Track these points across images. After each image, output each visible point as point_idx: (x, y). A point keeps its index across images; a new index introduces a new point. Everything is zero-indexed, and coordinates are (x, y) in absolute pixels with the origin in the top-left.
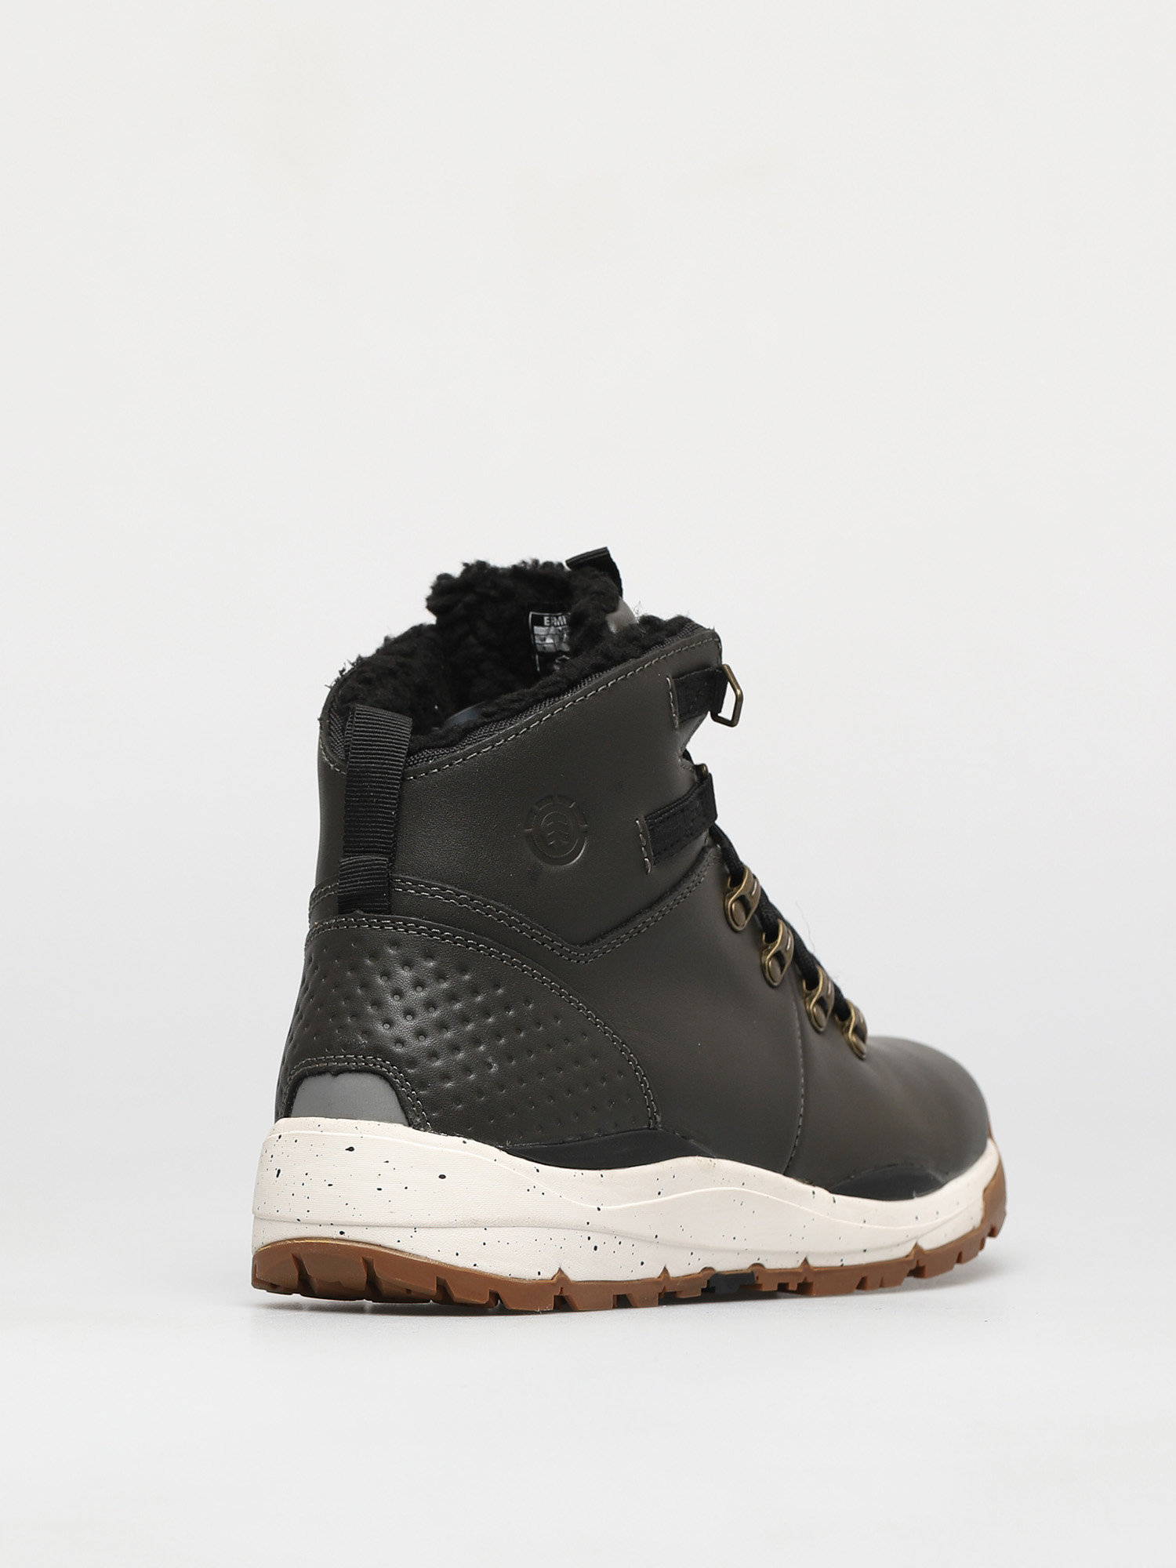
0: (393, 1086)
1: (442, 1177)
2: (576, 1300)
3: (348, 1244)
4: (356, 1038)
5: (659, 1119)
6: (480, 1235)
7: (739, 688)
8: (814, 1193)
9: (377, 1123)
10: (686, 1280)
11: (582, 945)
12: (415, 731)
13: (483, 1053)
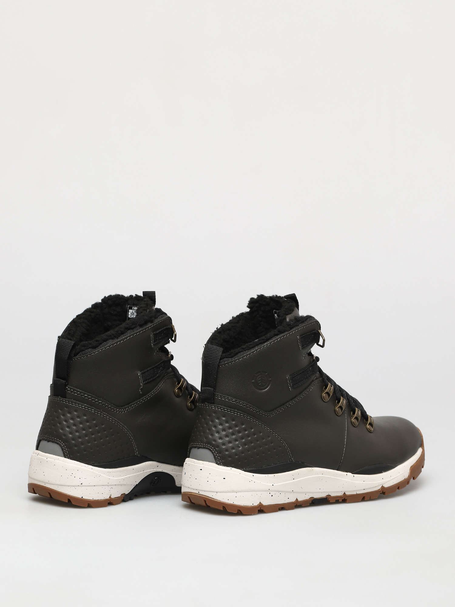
0: (212, 453)
1: (224, 478)
2: (265, 510)
3: (200, 495)
4: (204, 439)
5: (293, 459)
6: (235, 494)
7: (324, 337)
8: (347, 475)
9: (208, 462)
10: (304, 501)
11: (269, 412)
12: (223, 352)
13: (238, 444)
